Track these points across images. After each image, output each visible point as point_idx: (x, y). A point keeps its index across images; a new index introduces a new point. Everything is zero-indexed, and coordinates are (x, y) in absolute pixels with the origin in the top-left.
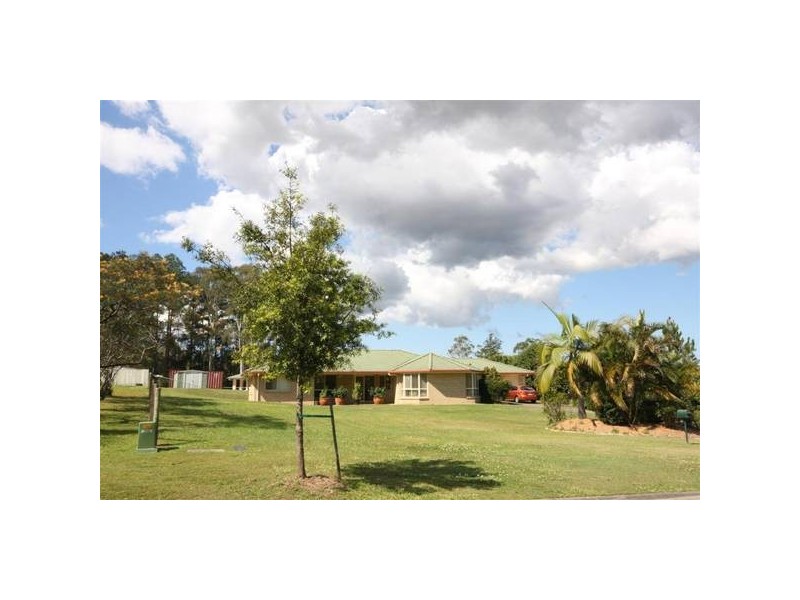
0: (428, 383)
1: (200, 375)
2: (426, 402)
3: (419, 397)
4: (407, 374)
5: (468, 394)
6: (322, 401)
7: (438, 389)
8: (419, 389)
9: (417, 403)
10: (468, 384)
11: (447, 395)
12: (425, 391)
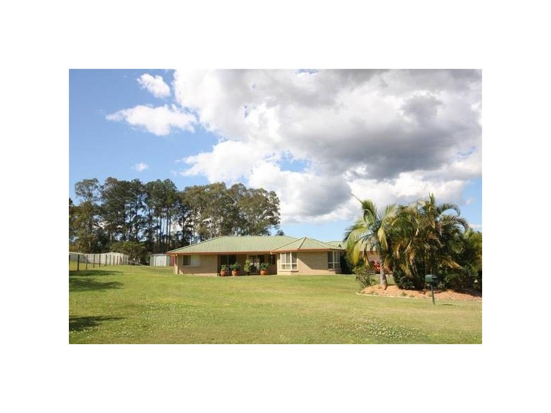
0: (298, 259)
1: (166, 257)
2: (297, 274)
3: (291, 269)
4: (283, 253)
5: (330, 266)
6: (222, 273)
7: (305, 263)
8: (291, 264)
9: (289, 274)
10: (330, 259)
11: (312, 269)
12: (296, 265)
